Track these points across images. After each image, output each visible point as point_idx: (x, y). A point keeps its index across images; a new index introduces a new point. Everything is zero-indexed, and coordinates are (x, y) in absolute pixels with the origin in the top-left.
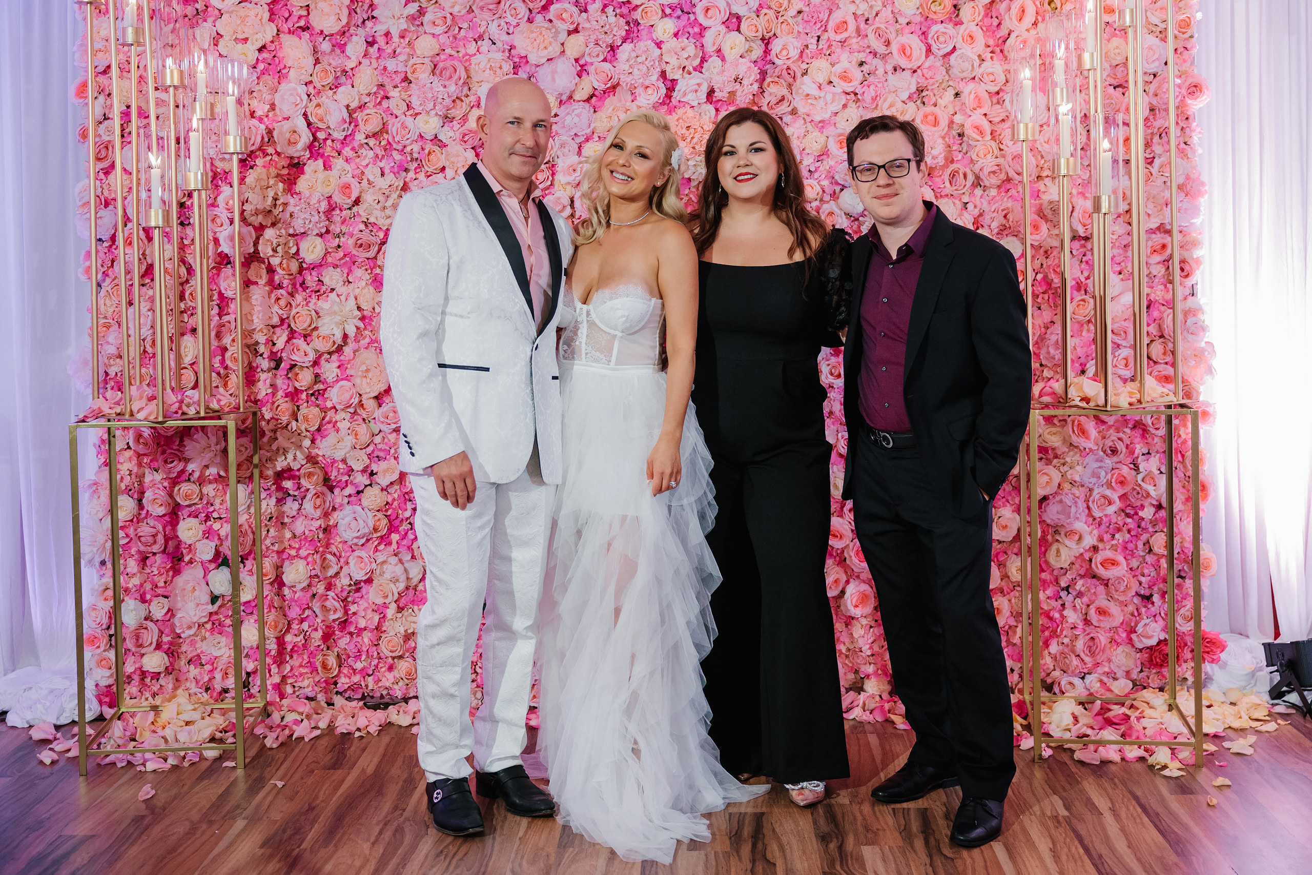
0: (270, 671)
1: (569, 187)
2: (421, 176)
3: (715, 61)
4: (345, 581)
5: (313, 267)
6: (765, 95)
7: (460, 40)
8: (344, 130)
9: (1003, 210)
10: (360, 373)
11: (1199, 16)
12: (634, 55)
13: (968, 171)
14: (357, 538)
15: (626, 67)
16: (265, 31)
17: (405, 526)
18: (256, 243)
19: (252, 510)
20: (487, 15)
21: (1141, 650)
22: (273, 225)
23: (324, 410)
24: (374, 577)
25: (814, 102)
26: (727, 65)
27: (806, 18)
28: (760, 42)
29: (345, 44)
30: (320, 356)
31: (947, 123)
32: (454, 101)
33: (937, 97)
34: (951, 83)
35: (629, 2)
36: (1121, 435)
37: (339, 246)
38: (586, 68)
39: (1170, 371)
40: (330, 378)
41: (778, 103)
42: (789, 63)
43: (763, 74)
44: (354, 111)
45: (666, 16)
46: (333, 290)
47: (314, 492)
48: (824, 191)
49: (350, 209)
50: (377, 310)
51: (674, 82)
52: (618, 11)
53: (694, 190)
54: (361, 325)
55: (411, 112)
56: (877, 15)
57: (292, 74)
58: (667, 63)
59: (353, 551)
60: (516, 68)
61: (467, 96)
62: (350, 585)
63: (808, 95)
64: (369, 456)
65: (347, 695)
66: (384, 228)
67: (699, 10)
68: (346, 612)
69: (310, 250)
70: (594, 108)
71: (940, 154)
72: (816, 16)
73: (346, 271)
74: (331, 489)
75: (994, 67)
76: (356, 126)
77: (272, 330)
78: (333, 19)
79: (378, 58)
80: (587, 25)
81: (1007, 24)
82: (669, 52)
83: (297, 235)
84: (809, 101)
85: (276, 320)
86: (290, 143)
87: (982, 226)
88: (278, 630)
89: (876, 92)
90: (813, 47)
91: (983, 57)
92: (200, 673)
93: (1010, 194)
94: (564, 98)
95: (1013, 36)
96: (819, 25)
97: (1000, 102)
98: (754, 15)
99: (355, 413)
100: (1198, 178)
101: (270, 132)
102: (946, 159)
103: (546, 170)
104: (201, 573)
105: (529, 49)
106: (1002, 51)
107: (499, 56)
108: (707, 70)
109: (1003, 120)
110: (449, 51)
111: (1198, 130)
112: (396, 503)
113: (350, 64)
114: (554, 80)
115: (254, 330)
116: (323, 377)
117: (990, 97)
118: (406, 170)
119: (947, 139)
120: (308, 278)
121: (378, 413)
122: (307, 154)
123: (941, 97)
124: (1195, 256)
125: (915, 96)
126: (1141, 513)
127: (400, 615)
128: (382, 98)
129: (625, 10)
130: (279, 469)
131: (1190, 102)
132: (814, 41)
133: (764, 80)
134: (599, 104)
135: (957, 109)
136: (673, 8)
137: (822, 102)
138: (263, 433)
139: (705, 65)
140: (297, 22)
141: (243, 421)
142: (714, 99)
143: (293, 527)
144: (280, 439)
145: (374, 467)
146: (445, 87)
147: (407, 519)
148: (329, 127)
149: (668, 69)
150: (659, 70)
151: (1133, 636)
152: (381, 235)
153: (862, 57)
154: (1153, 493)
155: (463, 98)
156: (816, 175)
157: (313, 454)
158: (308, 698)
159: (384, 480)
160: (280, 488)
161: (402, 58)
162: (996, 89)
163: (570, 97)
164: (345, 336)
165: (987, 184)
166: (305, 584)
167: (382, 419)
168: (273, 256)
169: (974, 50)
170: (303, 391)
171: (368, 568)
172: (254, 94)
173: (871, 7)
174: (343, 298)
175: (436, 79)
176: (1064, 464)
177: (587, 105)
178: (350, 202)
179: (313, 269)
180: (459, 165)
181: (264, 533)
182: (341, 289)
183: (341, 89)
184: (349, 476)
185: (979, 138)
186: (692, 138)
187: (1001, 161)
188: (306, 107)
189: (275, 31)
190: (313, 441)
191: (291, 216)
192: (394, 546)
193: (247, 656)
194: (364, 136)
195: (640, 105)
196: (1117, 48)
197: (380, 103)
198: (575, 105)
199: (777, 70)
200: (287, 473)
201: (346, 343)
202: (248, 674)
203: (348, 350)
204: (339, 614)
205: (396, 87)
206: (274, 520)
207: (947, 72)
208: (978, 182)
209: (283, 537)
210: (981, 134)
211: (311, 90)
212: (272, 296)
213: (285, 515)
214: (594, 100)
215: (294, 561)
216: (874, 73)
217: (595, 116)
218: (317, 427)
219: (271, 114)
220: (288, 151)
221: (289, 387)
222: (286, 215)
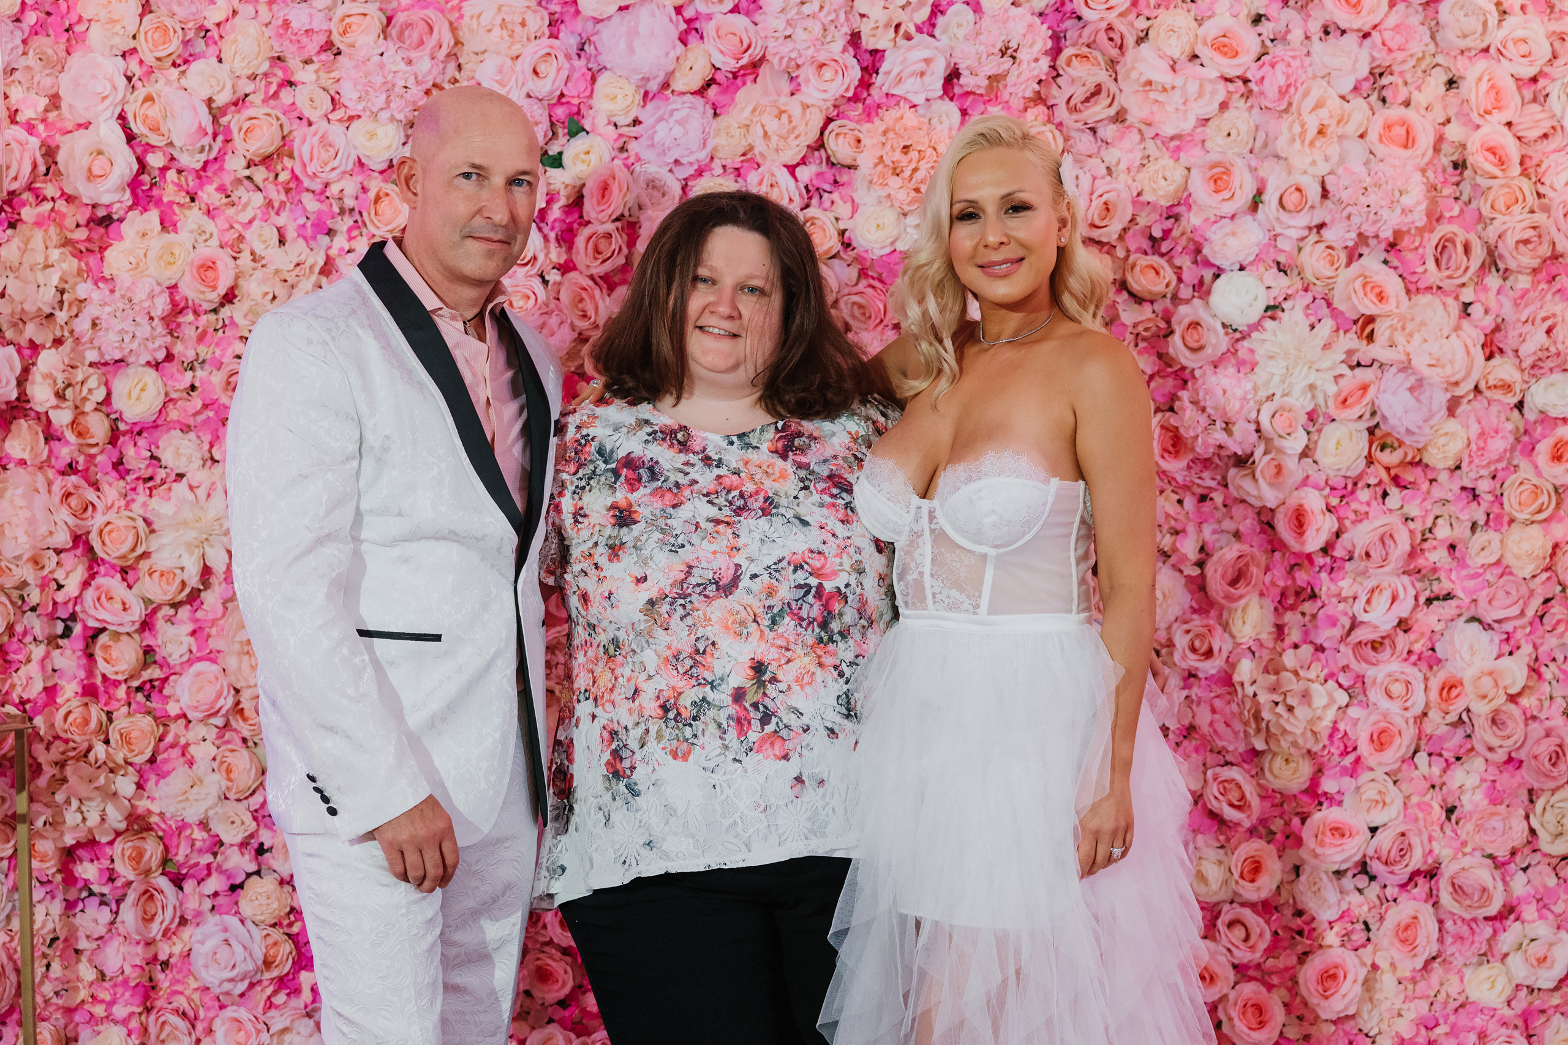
3: (960, 14)
5: (139, 430)
6: (1062, 81)
8: (202, 150)
9: (1544, 319)
10: (237, 647)
13: (1473, 238)
14: (231, 980)
15: (780, 24)
18: (22, 380)
19: (15, 924)
22: (58, 342)
23: (162, 720)
25: (1161, 97)
26: (986, 22)
30: (154, 611)
31: (1431, 140)
32: (428, 92)
33: (1412, 88)
34: (1440, 59)
37: (193, 388)
38: (697, 25)
40: (176, 656)
42: (1112, 16)
43: (1059, 40)
44: (223, 111)
46: (180, 476)
47: (143, 888)
48: (1180, 280)
49: (215, 311)
51: (877, 55)
55: (340, 114)
57: (95, 34)
58: (863, 16)
59: (222, 1007)
60: (554, 26)
63: (1149, 83)
64: (256, 814)
69: (134, 394)
70: (715, 107)
71: (1418, 203)
73: (207, 438)
74: (178, 881)
75: (1530, 27)
76: (227, 141)
77: (55, 559)
79: (271, 3)
83: (106, 364)
84: (1152, 95)
85: (63, 538)
86: (91, 176)
87: (1501, 351)
89: (1288, 77)
91: (1505, 6)
93: (1557, 285)
94: (653, 87)
97: (1541, 99)
99: (227, 726)
101: (50, 152)
102: (1429, 214)
103: (615, 234)
108: (947, 31)
109: (1545, 136)
113: (212, 17)
114: (631, 49)
115: (18, 558)
116: (161, 653)
117: (1519, 88)
118: (330, 232)
119: (1430, 174)
120: (130, 452)
122: (127, 198)
123: (1419, 89)
125: (1366, 85)
128: (281, 85)
130: (69, 840)
133: (1056, 51)
134: (722, 99)
135: (1452, 112)
137: (1176, 98)
138: (37, 769)
139: (941, 20)
142: (957, 90)
144: (72, 779)
145: (265, 837)
146: (410, 62)
148: (171, 144)
149: (865, 28)
150: (846, 30)
153: (1259, 4)
155: (447, 86)
157: (140, 811)
160: (70, 879)
161: (319, 3)
162: (1531, 72)
163: (666, 85)
164: (206, 572)
165: (1512, 265)
168: (57, 407)
170: (120, 682)
172: (17, 75)
174: (201, 493)
175: (390, 47)
177: (698, 101)
178: (215, 296)
179: (139, 433)
181: (40, 970)
182: (198, 475)
183: (195, 67)
184: (215, 854)
185: (1496, 171)
186: (915, 170)
187: (1540, 218)
188: (124, 101)
190: (140, 786)
191: (94, 325)
194: (244, 163)
195: (809, 101)
197: (276, 95)
198: (676, 102)
199: (1086, 32)
200: (87, 849)
201: (206, 586)
203: (210, 599)
205: (308, 62)
206: (60, 944)
207: (1433, 37)
208: (1492, 261)
209: (79, 979)
210: (1502, 163)
211: (134, 67)
212: (56, 488)
213: (81, 934)
214: (713, 91)
215: (101, 1028)
216: (1285, 39)
217: (715, 123)
218: (147, 755)
219: (52, 116)
220: (88, 193)
221: (90, 673)
222: (82, 325)
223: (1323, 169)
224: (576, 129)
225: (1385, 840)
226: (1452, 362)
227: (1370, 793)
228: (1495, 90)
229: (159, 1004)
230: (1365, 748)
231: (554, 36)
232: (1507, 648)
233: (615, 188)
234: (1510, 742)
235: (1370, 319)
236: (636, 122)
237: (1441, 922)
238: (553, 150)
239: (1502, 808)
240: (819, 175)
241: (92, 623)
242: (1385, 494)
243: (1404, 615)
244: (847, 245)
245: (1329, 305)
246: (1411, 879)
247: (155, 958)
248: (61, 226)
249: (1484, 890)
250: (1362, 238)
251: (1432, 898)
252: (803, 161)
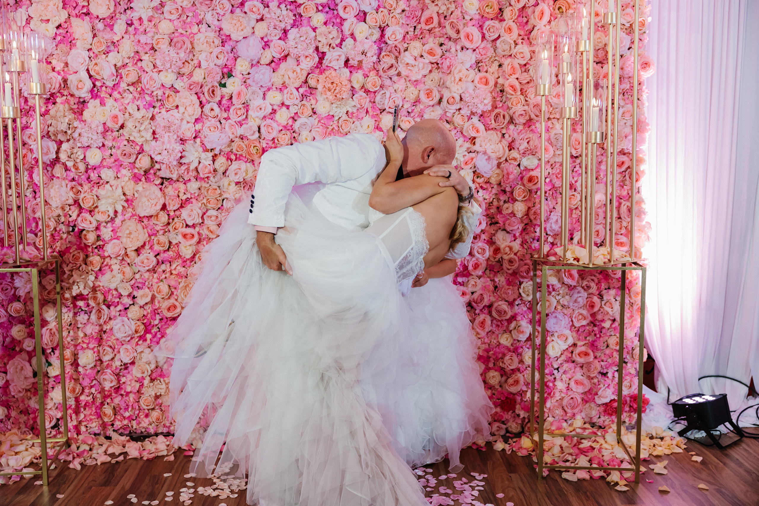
0: (71, 417)
1: (257, 120)
2: (163, 111)
3: (349, 41)
4: (117, 363)
5: (94, 168)
6: (381, 63)
7: (188, 24)
8: (113, 80)
9: (527, 139)
10: (125, 235)
11: (650, 19)
12: (298, 35)
13: (506, 113)
14: (125, 337)
15: (294, 43)
16: (60, 15)
17: (155, 330)
18: (57, 152)
20: (204, 8)
21: (599, 405)
22: (68, 140)
23: (104, 258)
24: (136, 361)
25: (411, 68)
26: (358, 43)
27: (407, 15)
28: (378, 29)
29: (113, 25)
30: (100, 225)
31: (494, 83)
32: (183, 63)
33: (488, 67)
34: (497, 58)
35: (295, 2)
36: (593, 277)
37: (111, 155)
38: (268, 43)
39: (623, 239)
40: (107, 238)
41: (389, 69)
42: (396, 43)
43: (380, 50)
44: (120, 68)
45: (319, 11)
46: (108, 182)
47: (98, 309)
49: (118, 131)
50: (136, 195)
51: (324, 54)
52: (288, 7)
53: (335, 122)
54: (126, 205)
55: (156, 70)
56: (452, 14)
57: (78, 43)
58: (319, 41)
59: (123, 345)
60: (223, 43)
61: (192, 60)
62: (121, 365)
63: (408, 64)
64: (132, 287)
65: (120, 432)
66: (140, 144)
67: (340, 8)
68: (119, 381)
69: (93, 156)
70: (273, 69)
71: (489, 103)
72: (413, 13)
73: (116, 171)
74: (109, 307)
75: (524, 49)
76: (121, 78)
77: (69, 208)
78: (105, 8)
79: (134, 34)
80: (268, 16)
81: (532, 21)
82: (321, 34)
83: (84, 147)
84: (409, 68)
85: (71, 201)
86: (78, 88)
87: (514, 148)
88: (77, 392)
89: (450, 63)
90: (411, 34)
91: (517, 42)
92: (28, 419)
93: (531, 128)
94: (254, 62)
95: (536, 29)
96: (415, 19)
97: (527, 71)
98: (375, 12)
99: (123, 259)
100: (645, 121)
101: (65, 81)
102: (492, 106)
103: (242, 108)
104: (27, 358)
105: (232, 30)
106: (528, 39)
107: (211, 35)
108: (345, 46)
109: (528, 82)
110: (180, 31)
111: (646, 91)
112: (149, 316)
113: (116, 38)
114: (247, 51)
115: (57, 207)
116: (103, 237)
117: (521, 68)
118: (154, 107)
119: (493, 94)
120: (92, 175)
121: (138, 260)
122: (90, 96)
123: (490, 67)
124: (642, 169)
125: (474, 66)
126: (603, 325)
127: (152, 384)
128: (138, 61)
129: (292, 7)
130: (75, 294)
131: (642, 73)
132: (412, 29)
133: (380, 53)
134: (276, 67)
135: (500, 75)
136: (323, 6)
137: (416, 69)
138: (64, 272)
139: (344, 43)
140: (82, 10)
141: (51, 265)
142: (349, 65)
143: (84, 330)
144: (75, 276)
145: (135, 293)
146: (178, 54)
147: (156, 325)
148: (103, 79)
149: (320, 45)
150: (314, 46)
151: (596, 397)
152: (138, 148)
153: (442, 40)
154: (611, 313)
155: (190, 61)
156: (412, 115)
157: (96, 285)
158: (95, 434)
159: (141, 301)
160: (75, 306)
161: (150, 35)
162: (524, 62)
163: (258, 62)
164: (116, 212)
165: (517, 122)
166: (92, 365)
167: (140, 264)
168: (68, 161)
169: (512, 37)
170: (90, 246)
171: (132, 356)
172: (55, 56)
173: (448, 9)
174: (114, 188)
175: (172, 49)
176: (558, 295)
177: (268, 67)
178: (117, 127)
180: (188, 104)
181: (65, 334)
182: (113, 182)
183: (111, 54)
184: (120, 299)
185: (513, 93)
186: (335, 90)
187: (526, 108)
188: (88, 65)
189: (67, 15)
190: (96, 278)
191: (80, 135)
192: (148, 341)
193: (57, 408)
194: (126, 85)
195: (302, 68)
196: (600, 38)
197: (136, 63)
198: (262, 67)
199: (389, 48)
200: (80, 297)
201: (116, 216)
202: (58, 420)
203: (118, 221)
204: (114, 383)
205: (146, 53)
206: (73, 326)
207: (495, 51)
208: (512, 121)
209: (78, 336)
210: (515, 90)
211: (92, 54)
212: (68, 186)
213: (79, 322)
214: (273, 64)
215: (86, 351)
216: (449, 51)
217: (273, 74)
218: (98, 268)
219: (66, 69)
220: (77, 93)
221: (81, 243)
222: (76, 135)
223: (460, 92)
224: (230, 74)
225: (476, 296)
226: (499, 151)
227: (472, 282)
228: (513, 68)
229: (104, 343)
230: (470, 268)
231: (223, 46)
232: (513, 239)
233: (242, 94)
234: (513, 268)
235: (475, 138)
236: (249, 74)
237: (492, 321)
238: (223, 82)
239: (511, 287)
240: (306, 91)
241: (80, 228)
242: (478, 192)
243: (483, 228)
244: (315, 113)
245: (462, 133)
246: (483, 308)
247: (102, 330)
248: (69, 104)
249: (505, 312)
250: (473, 113)
251: (490, 314)
252: (301, 86)
